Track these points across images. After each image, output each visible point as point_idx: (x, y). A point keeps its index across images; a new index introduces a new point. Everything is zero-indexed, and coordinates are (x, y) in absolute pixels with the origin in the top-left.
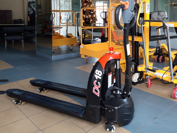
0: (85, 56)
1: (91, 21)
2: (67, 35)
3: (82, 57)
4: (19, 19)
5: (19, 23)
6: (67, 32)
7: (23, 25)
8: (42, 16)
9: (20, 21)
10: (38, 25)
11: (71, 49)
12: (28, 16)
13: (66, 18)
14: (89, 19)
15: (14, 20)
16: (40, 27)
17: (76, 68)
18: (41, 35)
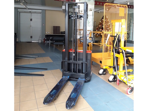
15: (61, 32)
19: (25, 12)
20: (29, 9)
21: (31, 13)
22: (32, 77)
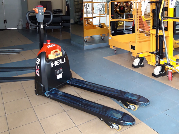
1: (126, 9)
2: (100, 25)
3: (110, 47)
4: (58, 9)
5: (58, 12)
6: (100, 22)
7: (62, 14)
8: (79, 5)
9: (59, 11)
10: (75, 14)
11: (103, 38)
12: (66, 6)
13: (99, 8)
14: (124, 7)
15: (54, 10)
16: (77, 15)
18: (78, 23)
22: (22, 82)
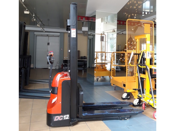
0: (114, 85)
3: (111, 85)
4: (84, 56)
5: (83, 59)
7: (86, 60)
15: (81, 57)
17: (106, 92)
19: (42, 36)
20: (46, 32)
21: (49, 36)
